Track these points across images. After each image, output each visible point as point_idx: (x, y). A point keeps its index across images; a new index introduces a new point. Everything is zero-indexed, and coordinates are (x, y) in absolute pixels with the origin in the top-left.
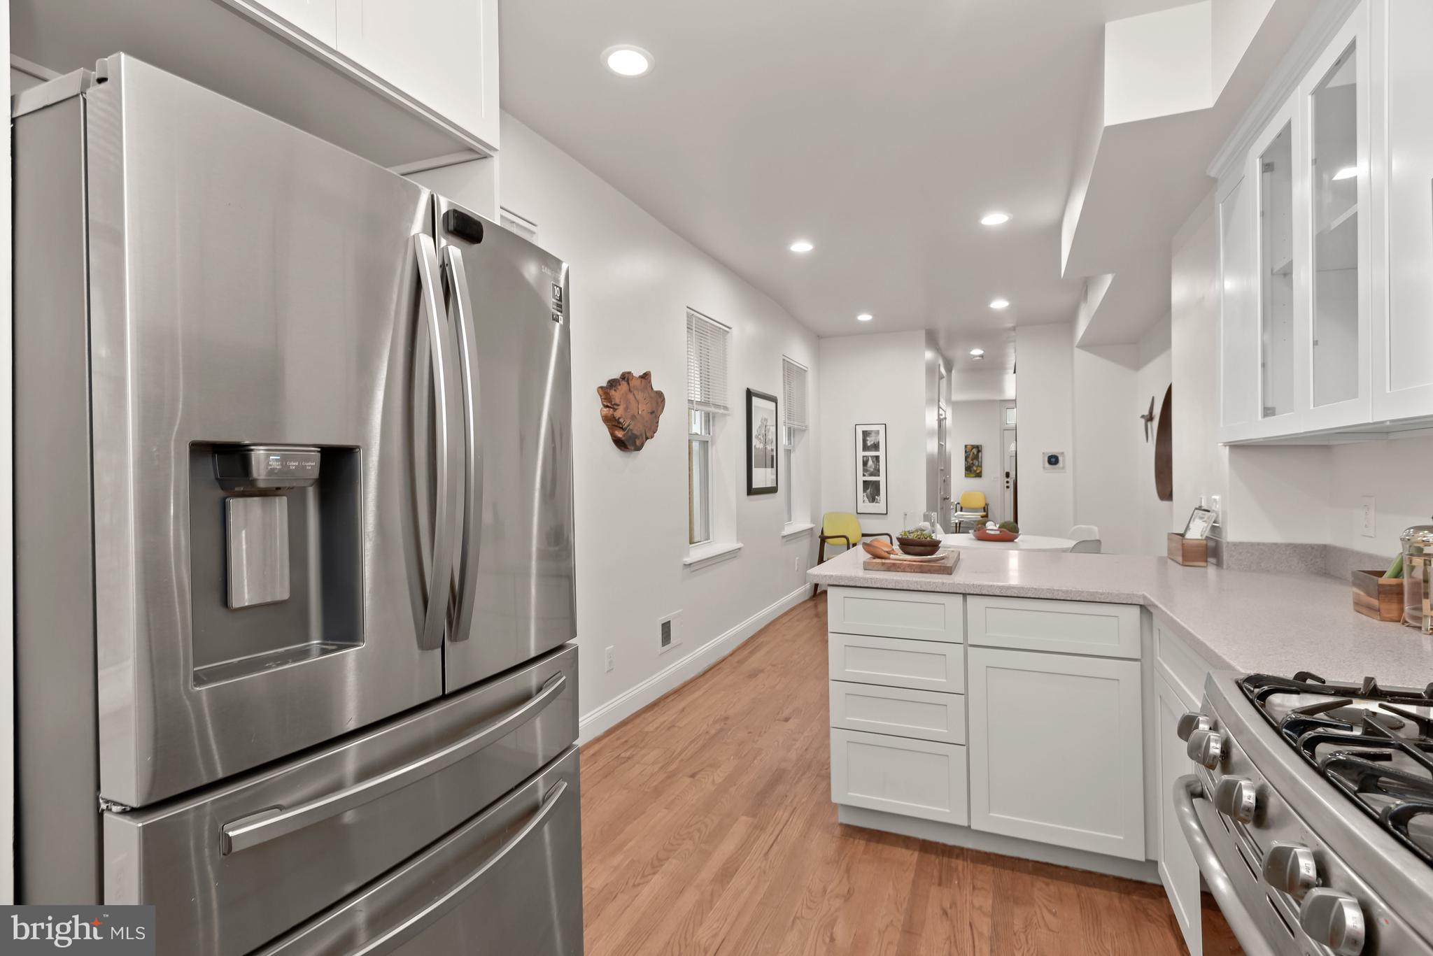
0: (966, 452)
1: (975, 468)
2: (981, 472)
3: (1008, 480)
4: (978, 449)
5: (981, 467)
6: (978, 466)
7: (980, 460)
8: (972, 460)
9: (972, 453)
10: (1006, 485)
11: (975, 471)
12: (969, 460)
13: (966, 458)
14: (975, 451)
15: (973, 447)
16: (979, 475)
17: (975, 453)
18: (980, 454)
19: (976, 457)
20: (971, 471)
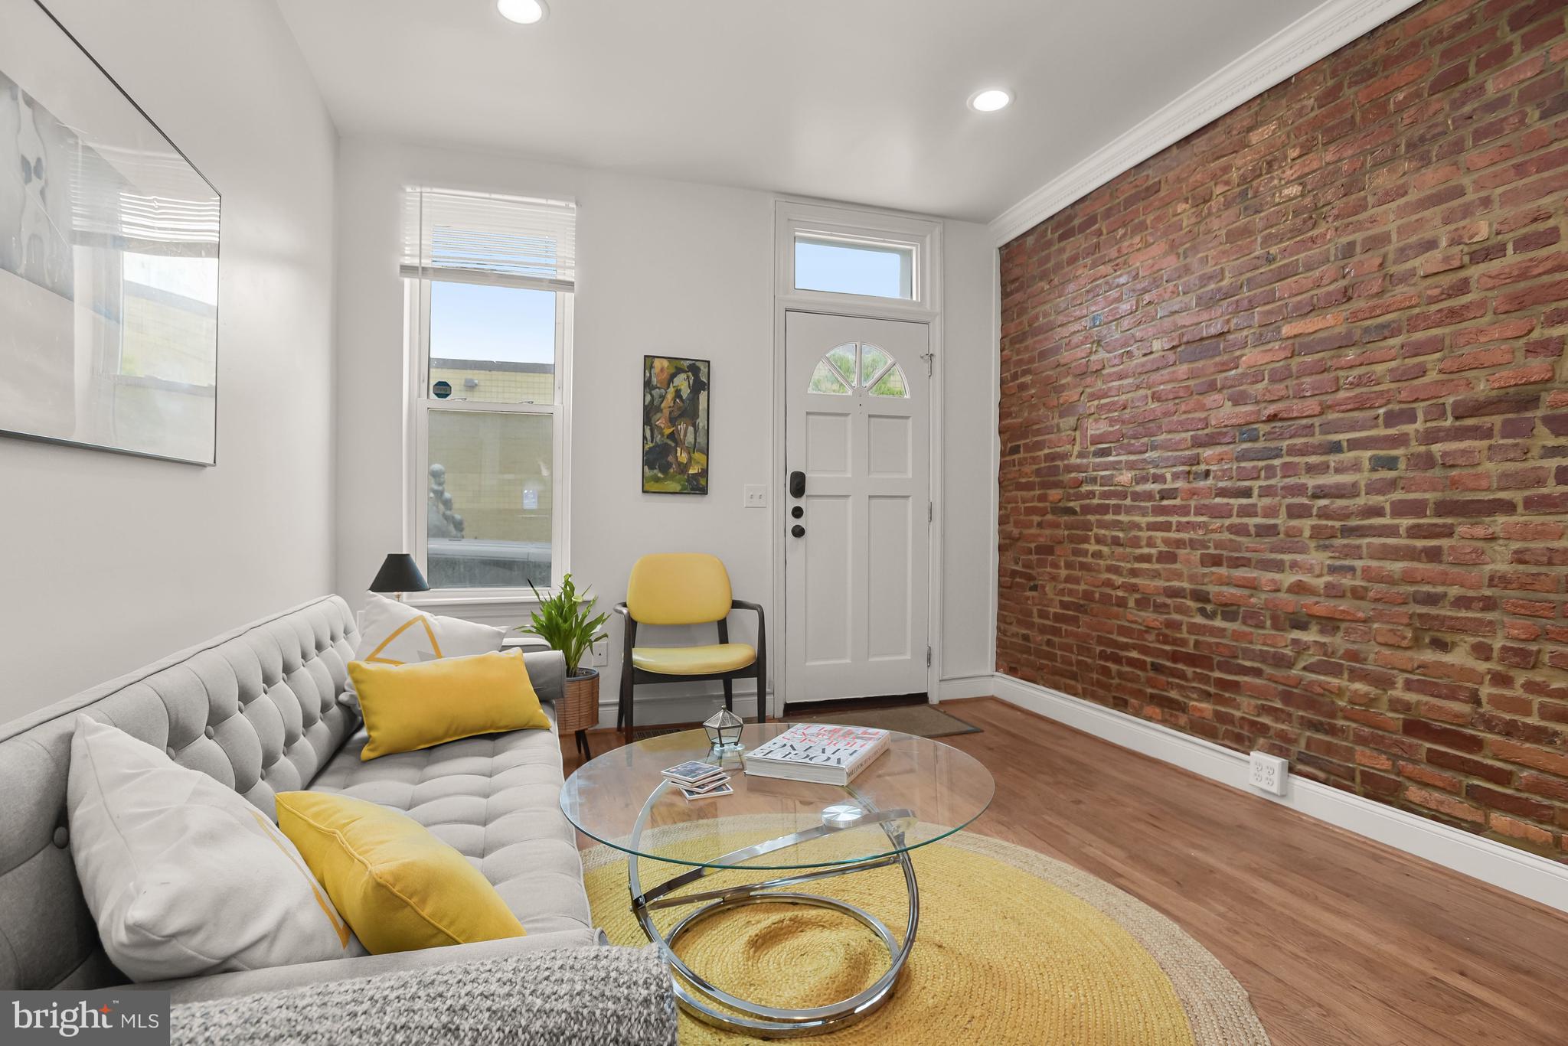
0: (648, 385)
1: (683, 457)
2: (705, 473)
3: (801, 503)
4: (698, 374)
5: (706, 452)
6: (694, 448)
7: (701, 422)
8: (673, 421)
9: (671, 390)
10: (792, 522)
11: (683, 468)
12: (661, 421)
13: (650, 412)
14: (682, 382)
15: (679, 367)
16: (697, 486)
17: (685, 393)
18: (703, 396)
19: (689, 410)
20: (665, 468)
